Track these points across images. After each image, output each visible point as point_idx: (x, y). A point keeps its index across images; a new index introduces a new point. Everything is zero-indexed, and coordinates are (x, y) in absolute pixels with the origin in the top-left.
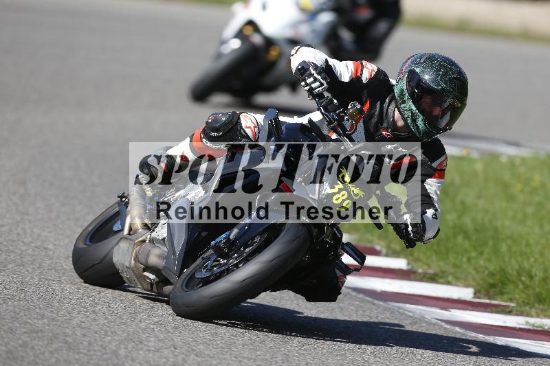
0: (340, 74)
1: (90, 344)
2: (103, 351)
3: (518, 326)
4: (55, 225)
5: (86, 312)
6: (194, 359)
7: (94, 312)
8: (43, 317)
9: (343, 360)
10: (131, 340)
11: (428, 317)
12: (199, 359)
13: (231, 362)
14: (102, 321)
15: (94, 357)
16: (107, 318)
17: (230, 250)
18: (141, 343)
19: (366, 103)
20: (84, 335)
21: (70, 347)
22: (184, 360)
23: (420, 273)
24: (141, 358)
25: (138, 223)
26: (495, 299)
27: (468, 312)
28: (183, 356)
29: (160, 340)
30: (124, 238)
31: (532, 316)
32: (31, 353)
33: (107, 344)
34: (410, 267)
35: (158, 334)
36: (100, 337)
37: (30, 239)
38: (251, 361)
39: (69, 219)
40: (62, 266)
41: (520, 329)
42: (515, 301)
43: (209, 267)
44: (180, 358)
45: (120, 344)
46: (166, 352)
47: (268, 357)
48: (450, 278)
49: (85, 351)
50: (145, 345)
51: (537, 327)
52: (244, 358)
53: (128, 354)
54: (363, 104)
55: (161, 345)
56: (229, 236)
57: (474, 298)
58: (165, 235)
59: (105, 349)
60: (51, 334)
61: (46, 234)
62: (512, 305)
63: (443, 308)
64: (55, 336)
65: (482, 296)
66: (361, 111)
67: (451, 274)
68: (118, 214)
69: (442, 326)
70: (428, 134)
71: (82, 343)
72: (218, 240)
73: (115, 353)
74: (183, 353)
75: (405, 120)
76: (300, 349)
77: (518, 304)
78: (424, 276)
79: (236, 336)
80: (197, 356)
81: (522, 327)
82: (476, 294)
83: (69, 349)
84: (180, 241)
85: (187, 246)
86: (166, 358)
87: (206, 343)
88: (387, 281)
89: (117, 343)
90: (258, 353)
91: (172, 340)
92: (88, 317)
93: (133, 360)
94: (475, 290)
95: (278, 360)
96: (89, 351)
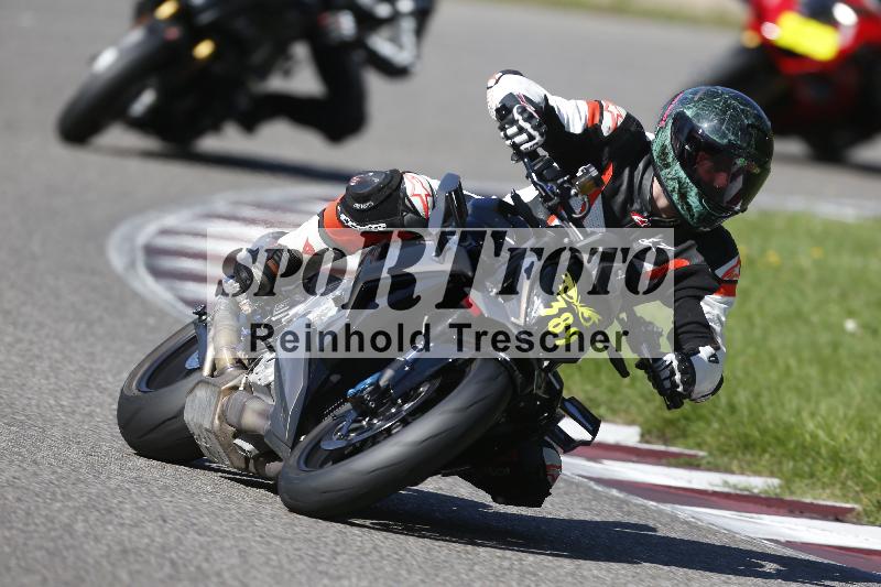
0: (568, 120)
1: (28, 514)
2: (50, 525)
3: (710, 488)
5: (22, 462)
6: (195, 540)
7: (35, 462)
10: (94, 506)
11: (569, 474)
12: (202, 539)
13: (253, 544)
14: (46, 476)
15: (36, 535)
16: (54, 472)
17: (380, 404)
18: (110, 512)
19: (606, 169)
20: (19, 500)
22: (179, 541)
24: (109, 538)
25: (226, 358)
26: (673, 445)
27: (631, 465)
28: (177, 533)
29: (142, 509)
30: (202, 382)
31: (732, 472)
33: (56, 514)
35: (136, 498)
36: (45, 502)
38: (287, 542)
41: (715, 494)
42: (705, 448)
43: (344, 431)
44: (172, 539)
45: (76, 514)
46: (150, 528)
49: (20, 526)
50: (116, 516)
51: (741, 490)
52: (275, 537)
53: (90, 531)
54: (602, 171)
55: (141, 515)
56: (378, 381)
57: (640, 442)
58: (272, 378)
59: (53, 522)
62: (701, 453)
63: (590, 459)
65: (653, 440)
66: (598, 181)
68: (194, 343)
69: (590, 487)
70: (705, 218)
71: (15, 512)
72: (360, 386)
73: (69, 529)
74: (177, 530)
75: (668, 195)
77: (711, 454)
80: (200, 535)
81: (717, 489)
82: (644, 437)
84: (296, 388)
85: (306, 398)
86: (149, 536)
87: (214, 513)
89: (72, 512)
90: (297, 529)
91: (160, 508)
92: (25, 469)
93: (97, 539)
94: (642, 428)
95: (328, 540)
96: (27, 525)
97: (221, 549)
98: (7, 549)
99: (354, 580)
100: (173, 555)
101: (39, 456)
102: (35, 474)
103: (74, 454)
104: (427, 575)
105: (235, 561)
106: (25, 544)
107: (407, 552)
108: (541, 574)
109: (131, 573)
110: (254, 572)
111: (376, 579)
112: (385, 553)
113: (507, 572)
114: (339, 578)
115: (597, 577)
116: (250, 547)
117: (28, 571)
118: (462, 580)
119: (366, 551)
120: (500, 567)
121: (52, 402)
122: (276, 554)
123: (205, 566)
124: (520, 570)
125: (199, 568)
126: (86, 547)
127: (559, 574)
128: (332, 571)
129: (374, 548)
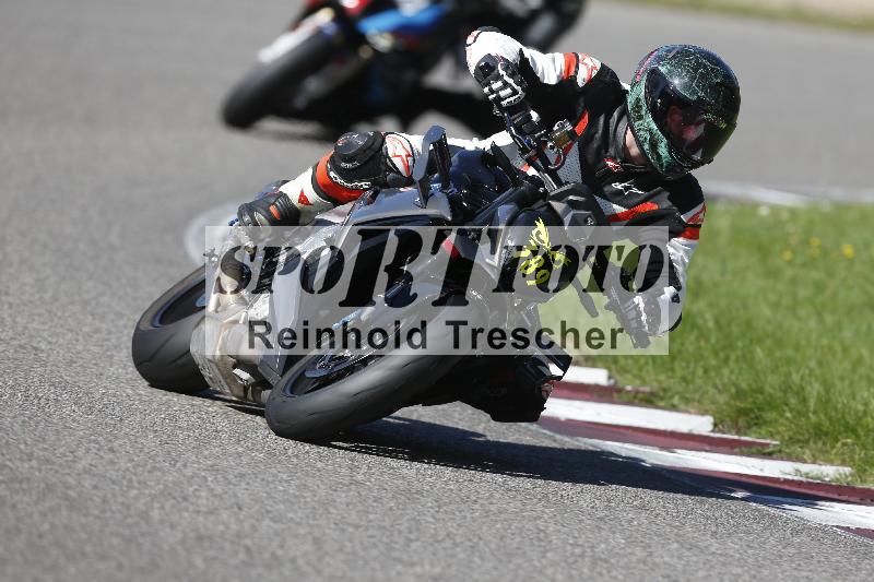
0: (543, 73)
1: (104, 501)
2: (125, 512)
3: (782, 476)
4: (50, 312)
5: (99, 450)
6: (269, 526)
7: (112, 450)
8: (30, 457)
9: (505, 530)
10: (170, 494)
12: (278, 526)
13: (327, 531)
14: (123, 464)
15: (112, 522)
16: (131, 460)
18: (185, 499)
19: (581, 119)
20: (95, 487)
21: (72, 505)
22: (254, 528)
23: (628, 392)
24: (185, 525)
26: (746, 434)
27: (704, 454)
28: (253, 521)
29: (215, 496)
31: (805, 462)
32: (11, 514)
33: (132, 501)
34: (612, 382)
35: (212, 486)
36: (121, 489)
37: (11, 334)
38: (361, 530)
39: (72, 303)
40: (61, 377)
41: (786, 482)
42: (778, 437)
44: (247, 526)
45: (153, 500)
46: (225, 515)
47: (387, 523)
48: (676, 400)
49: (97, 512)
50: (192, 503)
51: (812, 478)
52: (349, 524)
53: (166, 518)
54: (575, 124)
55: (217, 503)
57: (713, 431)
59: (129, 509)
60: (42, 485)
61: (35, 325)
62: (774, 442)
63: (663, 448)
64: (50, 488)
65: (726, 430)
67: (677, 393)
71: (91, 499)
73: (145, 515)
74: (252, 517)
75: (640, 145)
76: (437, 512)
77: (783, 442)
78: (635, 397)
79: (335, 490)
80: (275, 522)
81: (789, 477)
82: (716, 426)
83: (71, 507)
86: (224, 523)
87: (289, 501)
88: (577, 403)
89: (149, 499)
90: (372, 517)
91: (236, 496)
92: (101, 457)
93: (172, 527)
94: (715, 418)
95: (402, 528)
96: (103, 511)
97: (296, 536)
98: (83, 536)
99: (427, 567)
100: (248, 542)
101: (116, 444)
102: (112, 462)
103: (150, 441)
104: (500, 561)
105: (309, 547)
106: (101, 531)
107: (480, 539)
108: (612, 561)
109: (206, 560)
110: (327, 559)
111: (449, 566)
112: (458, 540)
113: (579, 559)
114: (413, 564)
115: (670, 565)
116: (324, 534)
117: (103, 557)
118: (535, 567)
119: (440, 538)
120: (573, 554)
121: (129, 391)
122: (351, 540)
123: (280, 552)
124: (592, 557)
125: (273, 554)
126: (162, 534)
127: (630, 561)
128: (405, 557)
129: (448, 535)
